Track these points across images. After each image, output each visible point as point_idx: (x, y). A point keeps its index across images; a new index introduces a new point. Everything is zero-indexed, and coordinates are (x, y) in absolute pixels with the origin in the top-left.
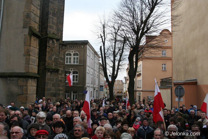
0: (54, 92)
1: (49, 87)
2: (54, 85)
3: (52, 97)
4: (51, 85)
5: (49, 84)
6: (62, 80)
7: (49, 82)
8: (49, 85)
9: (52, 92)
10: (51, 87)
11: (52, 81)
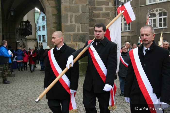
0: (81, 32)
1: (69, 24)
2: (79, 20)
3: (78, 43)
4: (73, 19)
5: (69, 18)
6: (109, 14)
7: (69, 14)
8: (69, 21)
9: (76, 32)
10: (74, 23)
11: (74, 12)
